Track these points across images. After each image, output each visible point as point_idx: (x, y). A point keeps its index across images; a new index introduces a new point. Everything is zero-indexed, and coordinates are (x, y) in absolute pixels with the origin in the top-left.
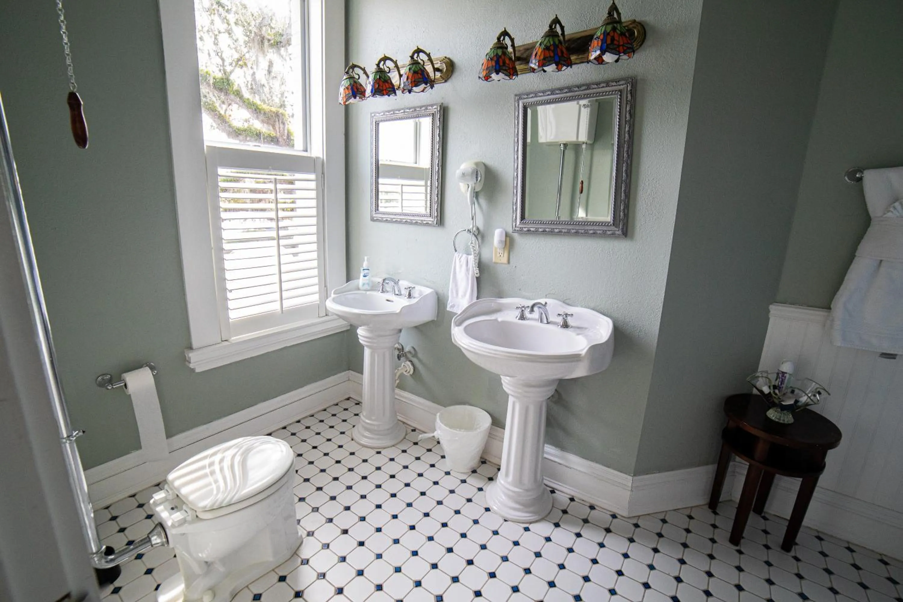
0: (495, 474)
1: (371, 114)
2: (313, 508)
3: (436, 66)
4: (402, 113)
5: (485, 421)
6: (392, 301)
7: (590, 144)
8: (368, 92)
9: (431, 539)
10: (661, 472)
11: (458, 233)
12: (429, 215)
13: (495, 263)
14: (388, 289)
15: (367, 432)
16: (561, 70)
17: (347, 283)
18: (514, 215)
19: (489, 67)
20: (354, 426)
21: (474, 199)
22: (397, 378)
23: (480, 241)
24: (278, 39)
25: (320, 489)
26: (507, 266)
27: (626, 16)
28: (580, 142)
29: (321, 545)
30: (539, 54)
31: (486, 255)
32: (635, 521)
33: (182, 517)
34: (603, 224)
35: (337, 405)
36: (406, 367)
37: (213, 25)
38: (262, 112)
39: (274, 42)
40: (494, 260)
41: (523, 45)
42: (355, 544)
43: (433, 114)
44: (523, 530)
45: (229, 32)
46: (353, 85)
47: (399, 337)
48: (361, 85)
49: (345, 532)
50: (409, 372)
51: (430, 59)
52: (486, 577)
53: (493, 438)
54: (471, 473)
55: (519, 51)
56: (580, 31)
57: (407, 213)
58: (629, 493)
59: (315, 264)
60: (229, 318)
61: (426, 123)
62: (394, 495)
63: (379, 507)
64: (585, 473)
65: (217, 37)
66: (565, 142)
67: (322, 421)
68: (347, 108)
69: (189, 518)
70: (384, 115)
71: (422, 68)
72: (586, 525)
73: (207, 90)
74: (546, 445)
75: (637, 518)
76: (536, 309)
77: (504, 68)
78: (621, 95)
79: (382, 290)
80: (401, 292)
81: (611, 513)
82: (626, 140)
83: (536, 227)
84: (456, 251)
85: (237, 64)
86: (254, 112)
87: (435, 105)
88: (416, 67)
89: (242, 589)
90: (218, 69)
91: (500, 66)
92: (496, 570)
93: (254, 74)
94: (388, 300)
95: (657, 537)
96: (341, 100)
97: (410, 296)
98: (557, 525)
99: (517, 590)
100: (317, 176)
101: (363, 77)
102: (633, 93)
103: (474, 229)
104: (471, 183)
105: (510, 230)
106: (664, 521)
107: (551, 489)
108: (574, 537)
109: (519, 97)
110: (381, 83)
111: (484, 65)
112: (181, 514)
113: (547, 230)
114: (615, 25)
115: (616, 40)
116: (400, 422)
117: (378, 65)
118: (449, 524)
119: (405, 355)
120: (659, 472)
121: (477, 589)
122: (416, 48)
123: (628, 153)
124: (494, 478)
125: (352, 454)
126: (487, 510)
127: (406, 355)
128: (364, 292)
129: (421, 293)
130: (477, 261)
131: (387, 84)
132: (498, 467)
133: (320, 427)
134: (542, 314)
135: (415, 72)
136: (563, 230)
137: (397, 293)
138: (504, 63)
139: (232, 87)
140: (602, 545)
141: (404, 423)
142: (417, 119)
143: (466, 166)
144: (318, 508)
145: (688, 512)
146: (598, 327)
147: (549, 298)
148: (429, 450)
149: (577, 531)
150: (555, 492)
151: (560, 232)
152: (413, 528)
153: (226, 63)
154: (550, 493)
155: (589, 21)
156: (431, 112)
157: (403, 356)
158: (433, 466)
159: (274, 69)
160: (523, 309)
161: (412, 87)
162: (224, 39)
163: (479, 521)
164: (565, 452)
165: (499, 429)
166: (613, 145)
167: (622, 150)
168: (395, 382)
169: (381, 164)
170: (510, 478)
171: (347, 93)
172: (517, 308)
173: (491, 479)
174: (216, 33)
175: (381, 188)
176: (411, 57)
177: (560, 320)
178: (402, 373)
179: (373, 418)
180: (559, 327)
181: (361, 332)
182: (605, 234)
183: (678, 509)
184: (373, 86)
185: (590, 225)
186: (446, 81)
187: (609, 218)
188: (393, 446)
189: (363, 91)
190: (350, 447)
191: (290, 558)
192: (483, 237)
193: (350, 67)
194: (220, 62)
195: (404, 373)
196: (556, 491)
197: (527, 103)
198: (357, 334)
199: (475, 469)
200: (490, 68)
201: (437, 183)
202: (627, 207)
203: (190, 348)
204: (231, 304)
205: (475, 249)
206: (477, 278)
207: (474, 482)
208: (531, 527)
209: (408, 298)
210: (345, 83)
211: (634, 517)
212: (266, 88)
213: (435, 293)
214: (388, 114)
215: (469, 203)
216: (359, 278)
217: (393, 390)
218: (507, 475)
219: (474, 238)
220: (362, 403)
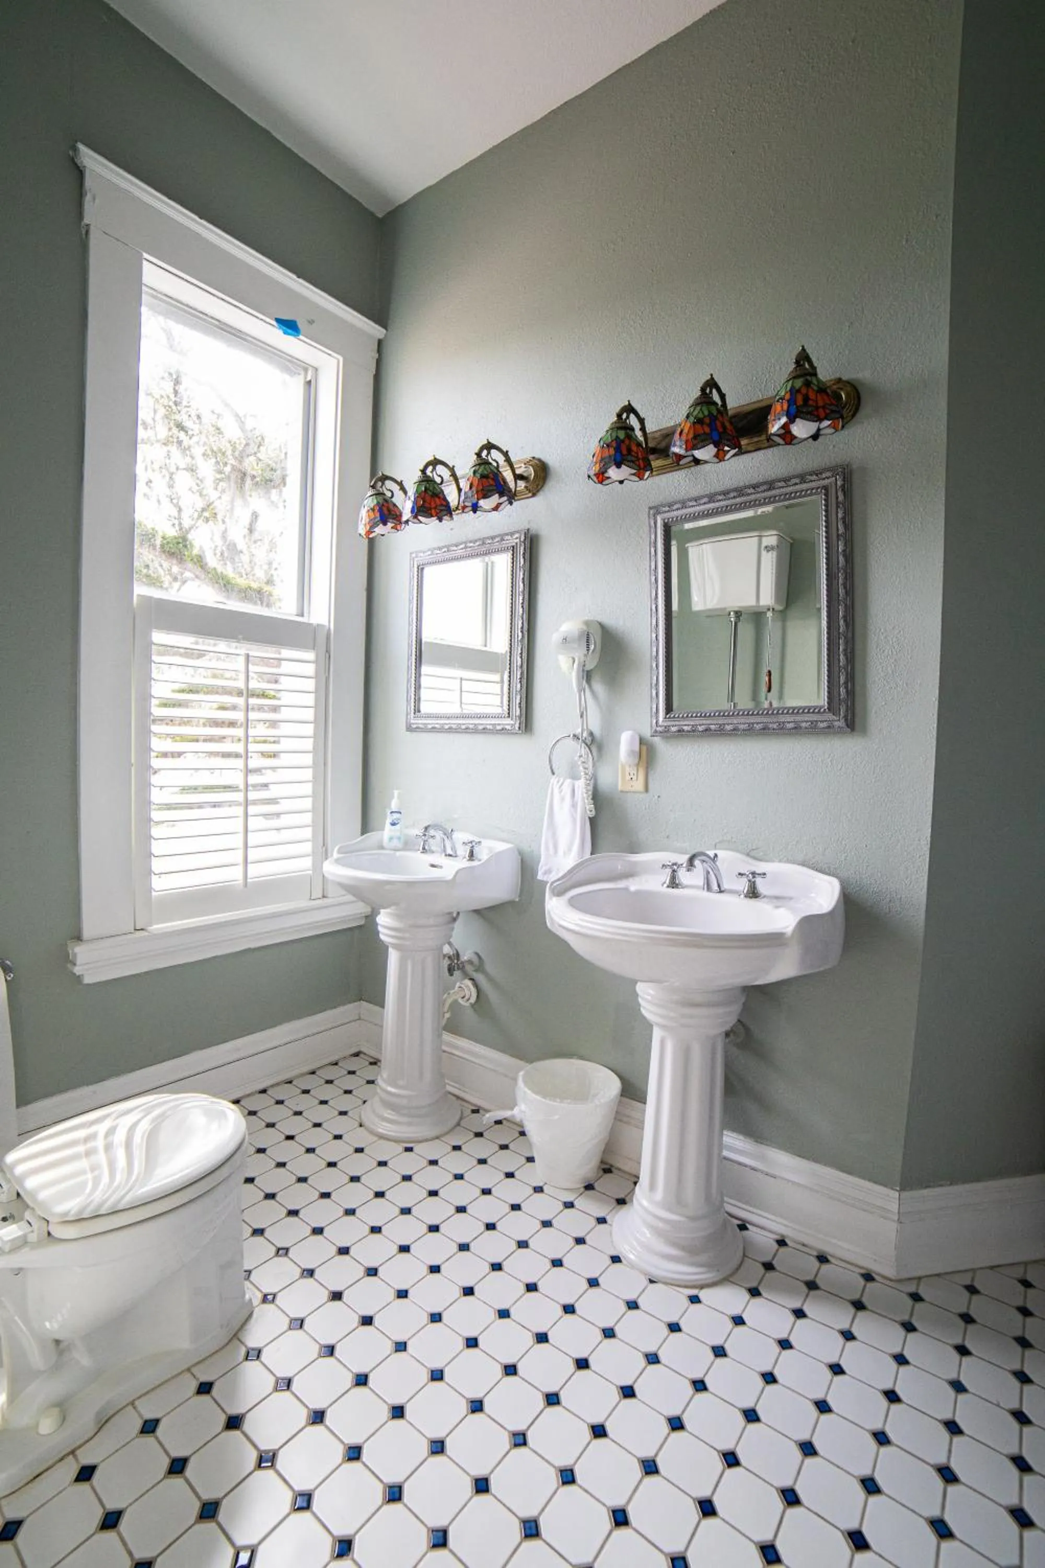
0: (629, 1193)
1: (411, 553)
2: (279, 1250)
3: (518, 472)
4: (462, 549)
5: (611, 1086)
6: (441, 867)
7: (781, 611)
8: (407, 515)
9: (504, 1314)
10: (957, 1184)
11: (558, 741)
12: (507, 715)
13: (622, 792)
14: (433, 848)
15: (389, 1111)
16: (724, 460)
17: (363, 834)
18: (654, 706)
19: (605, 458)
20: (365, 1102)
21: (584, 682)
22: (446, 1010)
23: (595, 753)
24: (268, 475)
25: (293, 1213)
26: (644, 795)
27: (825, 373)
28: (763, 606)
29: (287, 1321)
30: (686, 431)
31: (606, 779)
32: (912, 1289)
33: (20, 1233)
34: (811, 711)
35: (336, 1064)
36: (464, 990)
37: (169, 458)
38: (235, 589)
39: (262, 480)
40: (620, 788)
41: (660, 430)
42: (356, 1320)
43: (513, 547)
44: (686, 1302)
45: (192, 469)
46: (383, 505)
47: (453, 929)
48: (395, 505)
49: (337, 1296)
50: (468, 1000)
51: (508, 460)
52: (615, 1395)
53: (625, 1123)
54: (582, 1190)
55: (654, 438)
56: (753, 401)
57: (469, 714)
58: (895, 1226)
59: (308, 803)
60: (150, 889)
61: (502, 563)
62: (434, 1229)
63: (404, 1249)
64: (806, 1187)
65: (174, 476)
66: (736, 609)
67: (306, 1092)
68: (372, 543)
69: (33, 1238)
70: (432, 554)
71: (496, 471)
72: (813, 1293)
73: (151, 556)
74: (725, 1132)
75: (915, 1282)
76: (697, 862)
77: (629, 458)
78: (826, 495)
79: (424, 848)
80: (456, 852)
81: (863, 1271)
82: (840, 565)
83: (692, 723)
84: (553, 773)
85: (200, 517)
86: (223, 589)
87: (517, 532)
88: (485, 468)
89: (124, 1407)
90: (171, 523)
91: (622, 455)
92: (635, 1381)
93: (225, 531)
94: (433, 866)
95: (961, 1324)
96: (362, 530)
97: (472, 855)
98: (754, 1292)
99: (679, 1425)
100: (317, 656)
101: (399, 495)
102: (847, 489)
103: (585, 734)
104: (579, 653)
105: (647, 733)
106: (972, 1290)
107: (739, 1222)
108: (792, 1318)
109: (656, 510)
110: (428, 498)
111: (596, 455)
112: (19, 1228)
113: (713, 727)
114: (809, 378)
115: (812, 400)
116: (450, 1096)
117: (423, 471)
118: (540, 1286)
119: (462, 967)
120: (951, 1184)
121: (597, 1420)
122: (486, 442)
123: (845, 588)
124: (627, 1199)
125: (359, 1150)
126: (616, 1259)
127: (464, 966)
128: (392, 852)
129: (490, 849)
130: (591, 788)
131: (437, 500)
132: (636, 1180)
133: (303, 1103)
134: (708, 873)
135: (483, 476)
136: (742, 727)
137: (449, 851)
138: (629, 450)
139: (190, 550)
140: (848, 1336)
141: (458, 1097)
142: (487, 558)
143: (571, 626)
144: (287, 1250)
145: (1019, 1272)
146: (813, 895)
147: (720, 849)
148: (504, 1147)
149: (797, 1305)
150: (746, 1229)
151: (734, 730)
152: (469, 1291)
153: (183, 515)
154: (738, 1230)
155: (765, 386)
156: (510, 545)
157: (458, 969)
158: (510, 1175)
159: (260, 526)
160: (675, 867)
161: (478, 499)
162: (184, 481)
163: (600, 1280)
164: (763, 1146)
165: (634, 1103)
166: (819, 610)
167: (835, 582)
168: (444, 1017)
169: (425, 643)
170: (659, 1195)
171: (372, 516)
172: (663, 866)
173: (621, 1202)
174: (173, 469)
175: (424, 681)
176: (476, 454)
177: (742, 885)
178: (456, 1001)
179: (401, 1083)
180: (742, 896)
181: (384, 919)
182: (815, 727)
183: (999, 1266)
184: (415, 502)
185: (787, 713)
186: (534, 495)
187: (823, 701)
188: (437, 1138)
189: (398, 514)
190: (356, 1138)
191: (227, 1344)
192: (600, 748)
193: (379, 479)
194: (175, 513)
195: (460, 1001)
196: (748, 1226)
197: (669, 519)
198: (377, 924)
199: (592, 1182)
200: (607, 460)
201: (519, 659)
202: (851, 678)
203: (78, 938)
204: (157, 865)
205: (587, 766)
206: (592, 820)
207: (589, 1206)
208: (703, 1294)
209: (469, 860)
210: (370, 502)
211: (910, 1279)
212: (245, 555)
213: (516, 853)
214: (438, 552)
215: (576, 690)
216: (383, 830)
217: (440, 1036)
218: (652, 1186)
219: (584, 750)
220: (380, 1061)
